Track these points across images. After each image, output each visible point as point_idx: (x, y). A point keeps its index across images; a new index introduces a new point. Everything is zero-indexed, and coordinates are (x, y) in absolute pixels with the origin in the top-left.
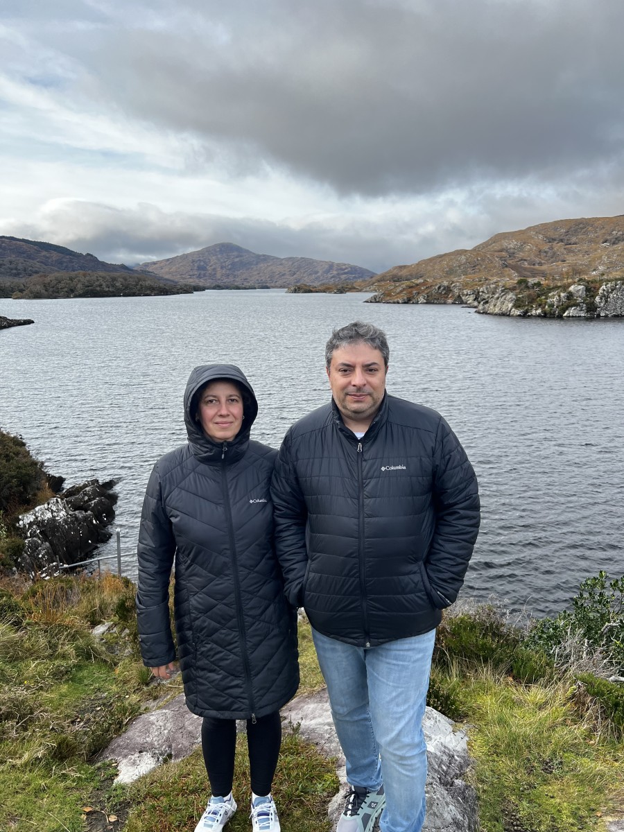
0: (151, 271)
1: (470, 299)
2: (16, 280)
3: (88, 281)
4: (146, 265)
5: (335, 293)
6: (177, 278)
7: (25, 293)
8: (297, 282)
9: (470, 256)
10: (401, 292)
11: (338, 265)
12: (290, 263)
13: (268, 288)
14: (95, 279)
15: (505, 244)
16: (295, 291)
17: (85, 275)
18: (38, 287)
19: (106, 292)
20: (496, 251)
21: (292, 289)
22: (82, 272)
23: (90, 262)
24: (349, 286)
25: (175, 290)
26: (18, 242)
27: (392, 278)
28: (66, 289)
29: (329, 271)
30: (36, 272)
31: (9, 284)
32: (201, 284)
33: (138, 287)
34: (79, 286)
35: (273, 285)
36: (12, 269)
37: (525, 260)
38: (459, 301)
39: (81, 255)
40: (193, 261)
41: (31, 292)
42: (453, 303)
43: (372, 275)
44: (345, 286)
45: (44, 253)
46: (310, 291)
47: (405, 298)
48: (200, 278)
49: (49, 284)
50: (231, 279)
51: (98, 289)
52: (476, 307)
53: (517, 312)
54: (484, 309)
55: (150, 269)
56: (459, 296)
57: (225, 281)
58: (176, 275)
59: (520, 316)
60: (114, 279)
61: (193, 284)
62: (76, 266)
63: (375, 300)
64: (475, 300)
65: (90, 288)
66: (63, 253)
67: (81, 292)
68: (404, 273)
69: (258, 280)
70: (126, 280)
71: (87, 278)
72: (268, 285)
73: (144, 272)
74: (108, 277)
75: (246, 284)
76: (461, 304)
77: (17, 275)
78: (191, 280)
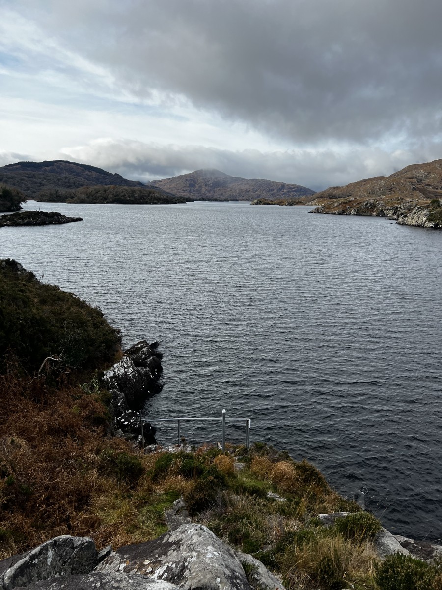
0: (157, 186)
1: (390, 214)
2: (69, 190)
3: (116, 192)
4: (154, 182)
5: (286, 205)
6: (175, 192)
7: (74, 199)
8: (258, 197)
9: (388, 181)
10: (338, 206)
11: (288, 185)
12: (254, 183)
13: (237, 200)
14: (121, 191)
15: (415, 173)
16: (257, 203)
17: (114, 188)
18: (83, 195)
19: (127, 200)
20: (407, 178)
21: (255, 201)
22: (112, 186)
23: (117, 179)
24: (297, 201)
25: (174, 200)
26: (71, 165)
27: (329, 196)
28: (101, 198)
29: (281, 190)
30: (82, 185)
31: (64, 193)
32: (191, 197)
33: (150, 197)
34: (110, 195)
35: (240, 198)
36: (66, 183)
37: (430, 185)
38: (382, 214)
39: (111, 174)
40: (186, 181)
41: (79, 199)
42: (377, 216)
43: (313, 193)
44: (293, 200)
45: (87, 172)
46: (268, 204)
47: (341, 210)
48: (191, 192)
49: (90, 193)
50: (212, 193)
51: (123, 198)
52: (395, 219)
53: (430, 225)
54: (403, 221)
55: (157, 185)
56: (382, 211)
57: (207, 195)
58: (174, 190)
59: (432, 227)
60: (133, 192)
61: (186, 197)
62: (108, 182)
63: (318, 212)
64: (393, 214)
65: (117, 197)
66: (99, 173)
67: (111, 200)
68: (337, 192)
69: (230, 195)
70: (141, 193)
71: (116, 190)
72: (237, 198)
73: (153, 187)
74: (129, 190)
75: (222, 197)
76: (383, 216)
77: (69, 187)
78: (184, 194)
